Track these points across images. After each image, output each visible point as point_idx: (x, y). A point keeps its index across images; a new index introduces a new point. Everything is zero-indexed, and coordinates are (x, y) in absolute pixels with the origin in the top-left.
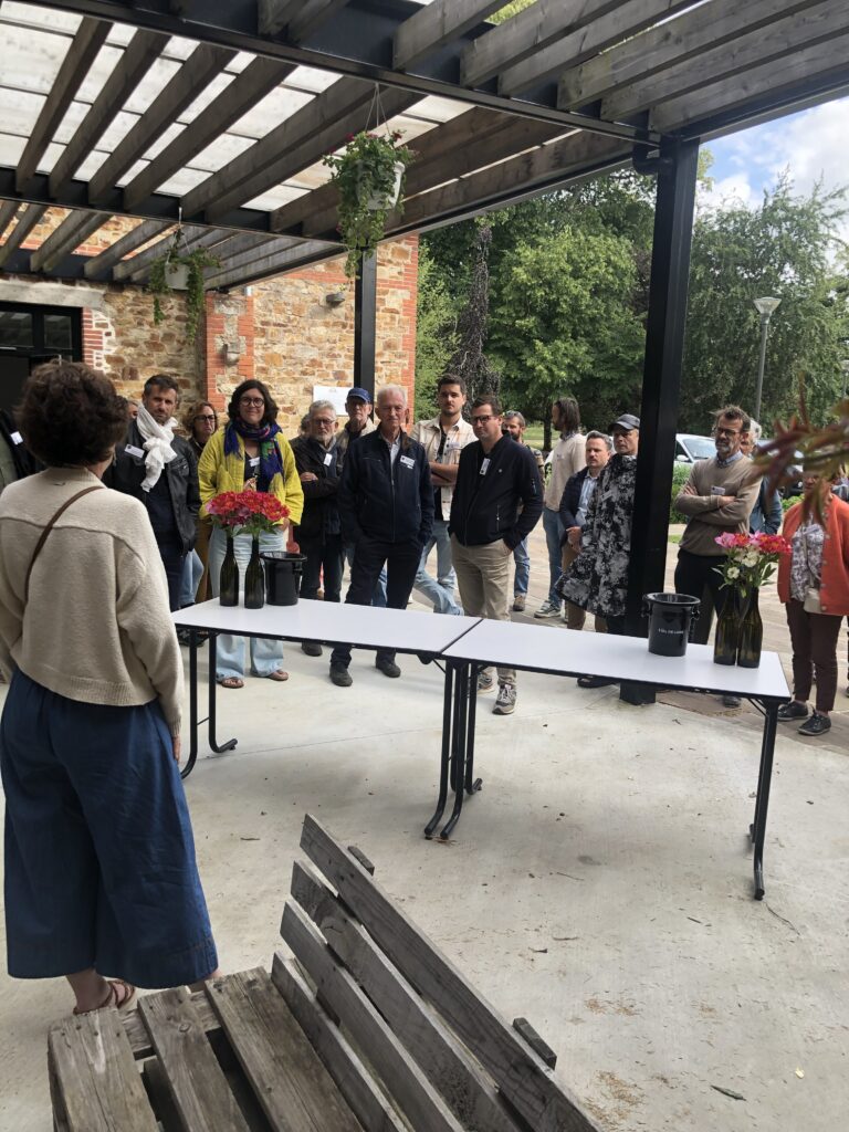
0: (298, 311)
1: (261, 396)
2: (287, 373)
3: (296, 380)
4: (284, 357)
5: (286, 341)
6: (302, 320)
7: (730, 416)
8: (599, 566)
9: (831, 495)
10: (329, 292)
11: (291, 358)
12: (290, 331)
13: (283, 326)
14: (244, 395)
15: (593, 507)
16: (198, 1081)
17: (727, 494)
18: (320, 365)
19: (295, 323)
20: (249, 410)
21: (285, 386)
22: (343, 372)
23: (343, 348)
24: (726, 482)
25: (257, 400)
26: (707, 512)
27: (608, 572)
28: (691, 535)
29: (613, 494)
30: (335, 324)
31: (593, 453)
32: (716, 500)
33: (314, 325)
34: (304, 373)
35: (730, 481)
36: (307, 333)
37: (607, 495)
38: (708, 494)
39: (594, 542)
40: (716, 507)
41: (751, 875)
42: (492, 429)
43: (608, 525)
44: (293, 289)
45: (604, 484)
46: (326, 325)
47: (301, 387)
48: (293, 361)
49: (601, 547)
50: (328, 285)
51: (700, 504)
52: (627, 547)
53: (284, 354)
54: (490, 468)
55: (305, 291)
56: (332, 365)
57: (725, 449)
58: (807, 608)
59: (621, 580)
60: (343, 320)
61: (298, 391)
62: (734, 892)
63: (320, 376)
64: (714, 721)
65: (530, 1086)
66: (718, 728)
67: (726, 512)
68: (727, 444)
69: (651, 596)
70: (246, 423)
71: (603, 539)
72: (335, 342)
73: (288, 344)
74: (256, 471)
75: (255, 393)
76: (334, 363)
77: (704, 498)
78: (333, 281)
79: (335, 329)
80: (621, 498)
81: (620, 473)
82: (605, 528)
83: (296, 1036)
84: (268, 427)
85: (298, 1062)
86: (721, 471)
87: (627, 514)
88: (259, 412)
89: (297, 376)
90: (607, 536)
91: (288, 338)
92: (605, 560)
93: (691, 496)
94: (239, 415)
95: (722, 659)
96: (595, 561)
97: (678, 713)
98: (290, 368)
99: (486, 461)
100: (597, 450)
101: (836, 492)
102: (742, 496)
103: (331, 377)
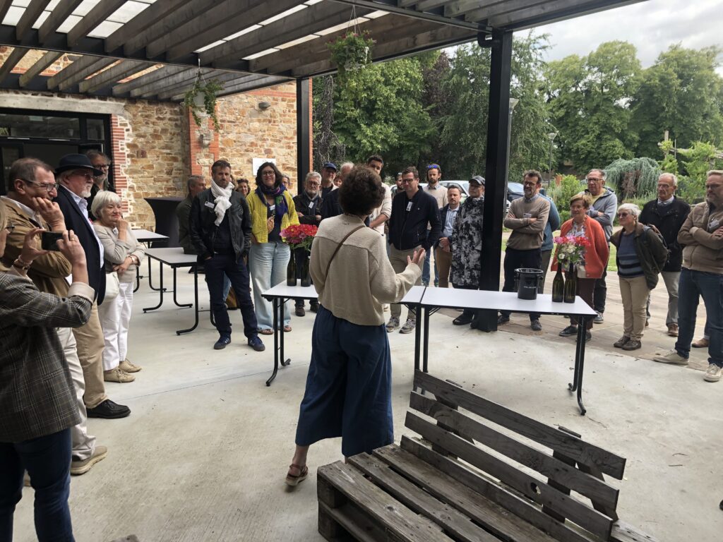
0: (242, 113)
1: (272, 170)
2: (237, 151)
3: (242, 155)
4: (235, 141)
5: (236, 131)
6: (245, 118)
7: (531, 175)
8: (463, 259)
9: (585, 216)
10: (260, 101)
11: (239, 142)
12: (237, 125)
13: (233, 122)
15: (456, 227)
17: (533, 217)
18: (256, 145)
19: (241, 121)
20: (267, 178)
21: (236, 159)
22: (270, 150)
23: (270, 135)
24: (532, 210)
25: (270, 172)
26: (522, 228)
27: (468, 262)
28: (513, 239)
29: (469, 219)
30: (264, 120)
31: (453, 197)
32: (527, 220)
33: (252, 121)
34: (247, 151)
35: (534, 210)
36: (248, 126)
37: (465, 220)
38: (522, 217)
39: (459, 246)
40: (527, 224)
42: (414, 186)
43: (467, 236)
44: (239, 100)
45: (463, 214)
46: (259, 121)
47: (246, 159)
48: (240, 144)
49: (464, 248)
50: (260, 97)
51: (519, 223)
52: (479, 248)
53: (234, 139)
54: (413, 207)
55: (246, 101)
56: (263, 145)
57: (529, 193)
58: (579, 276)
59: (475, 266)
60: (269, 118)
61: (244, 162)
63: (256, 152)
64: (531, 338)
65: (574, 446)
66: (533, 341)
67: (533, 227)
68: (530, 190)
69: (518, 270)
70: (267, 186)
71: (464, 244)
72: (264, 131)
73: (237, 133)
74: (274, 212)
75: (269, 168)
76: (265, 144)
77: (521, 220)
78: (263, 95)
79: (265, 123)
80: (473, 222)
81: (471, 208)
82: (465, 238)
84: (279, 188)
86: (528, 205)
87: (477, 230)
88: (273, 179)
89: (242, 152)
90: (466, 242)
91: (236, 130)
92: (466, 256)
93: (513, 219)
94: (262, 182)
95: (555, 300)
96: (460, 257)
98: (238, 148)
99: (410, 203)
100: (455, 195)
101: (587, 214)
102: (541, 218)
103: (263, 152)
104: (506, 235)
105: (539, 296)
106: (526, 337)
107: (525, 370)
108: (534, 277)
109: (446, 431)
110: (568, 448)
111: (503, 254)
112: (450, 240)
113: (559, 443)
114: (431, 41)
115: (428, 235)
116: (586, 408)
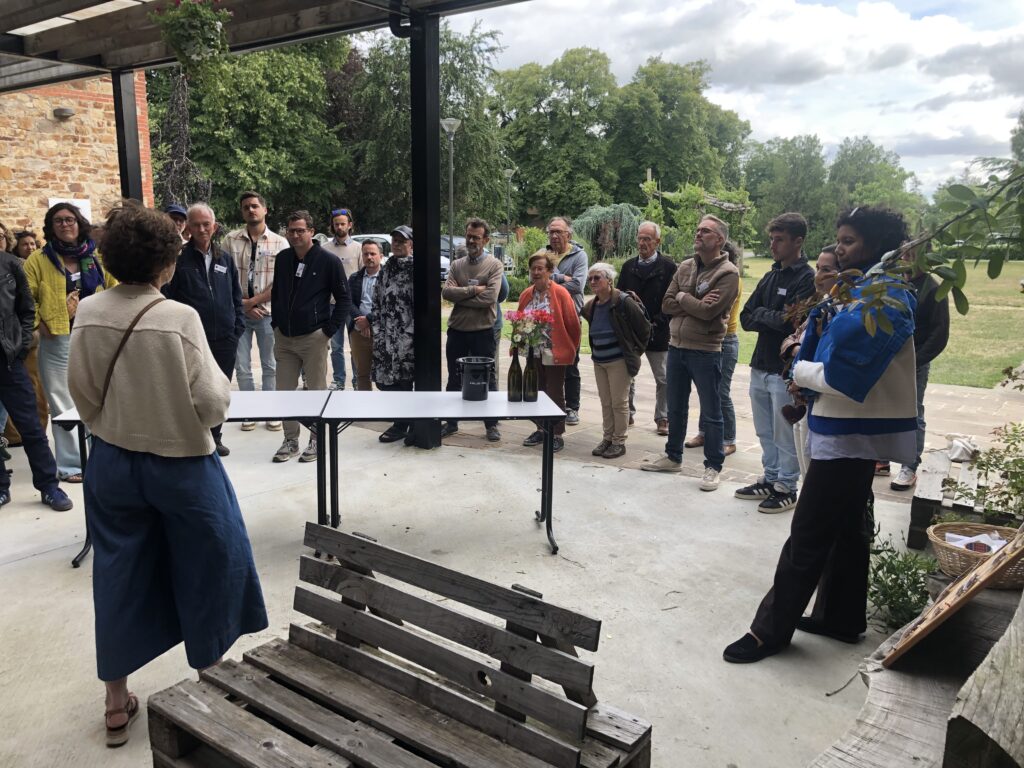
0: (25, 124)
1: (72, 215)
2: (19, 186)
3: (28, 193)
4: (14, 171)
5: (14, 154)
6: (29, 133)
7: (475, 225)
8: (389, 347)
9: (549, 281)
10: (56, 106)
11: (21, 171)
12: (17, 144)
13: (10, 139)
14: (56, 216)
15: (376, 300)
16: (280, 699)
17: (480, 285)
18: (54, 177)
19: (22, 137)
21: (18, 200)
22: (79, 185)
23: (77, 161)
24: (478, 275)
25: (68, 219)
26: (467, 299)
27: (396, 351)
28: (456, 317)
29: (394, 289)
30: (65, 138)
31: (370, 257)
32: (474, 289)
33: (42, 138)
34: (37, 186)
35: (482, 274)
36: (36, 147)
37: (388, 290)
38: (466, 285)
39: (382, 329)
40: (474, 294)
41: (548, 542)
42: (306, 240)
43: (392, 314)
44: (16, 103)
45: (385, 282)
46: (56, 138)
47: (36, 199)
48: (24, 174)
49: (389, 332)
50: (54, 99)
51: (462, 293)
52: (410, 330)
53: (13, 167)
54: (305, 272)
55: (30, 105)
56: (67, 178)
57: (474, 251)
58: (544, 363)
59: (407, 355)
60: (73, 133)
61: (32, 203)
62: (539, 553)
63: (53, 189)
64: (487, 451)
66: (491, 456)
67: (481, 297)
68: (475, 247)
69: (461, 360)
70: (63, 242)
71: (389, 325)
72: (67, 155)
73: (16, 158)
74: (78, 284)
75: (65, 213)
76: (69, 175)
77: (465, 288)
78: (60, 95)
79: (66, 142)
80: (400, 292)
81: (396, 272)
82: (390, 316)
83: (328, 666)
84: (85, 244)
85: (338, 677)
86: (474, 267)
87: (406, 304)
89: (29, 189)
90: (392, 322)
91: (16, 152)
92: (393, 342)
93: (454, 287)
94: (54, 235)
95: (512, 399)
96: (384, 344)
97: (460, 450)
98: (20, 181)
99: (301, 266)
100: (373, 254)
101: (551, 278)
102: (491, 285)
103: (67, 189)
104: (446, 311)
105: (490, 394)
106: (480, 452)
107: (479, 499)
108: (483, 368)
109: (354, 609)
110: (526, 614)
111: (444, 338)
112: (370, 319)
113: (514, 608)
114: (321, 23)
115: (331, 314)
116: (558, 543)
